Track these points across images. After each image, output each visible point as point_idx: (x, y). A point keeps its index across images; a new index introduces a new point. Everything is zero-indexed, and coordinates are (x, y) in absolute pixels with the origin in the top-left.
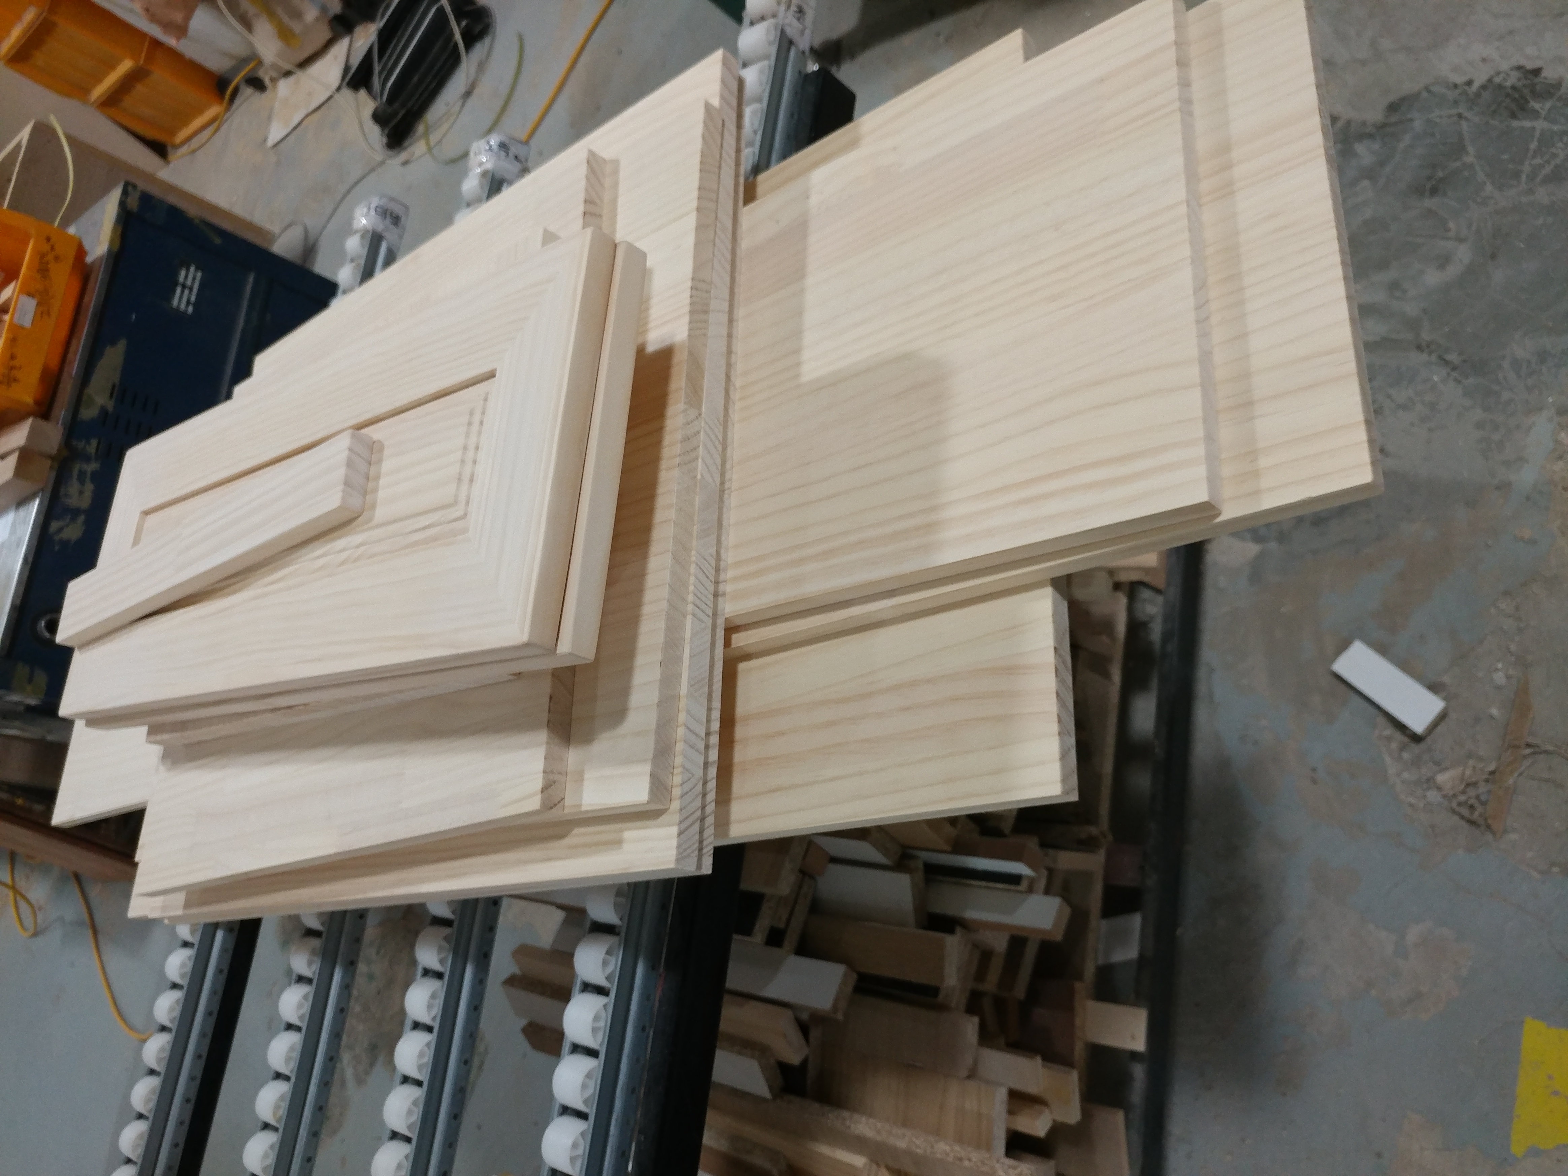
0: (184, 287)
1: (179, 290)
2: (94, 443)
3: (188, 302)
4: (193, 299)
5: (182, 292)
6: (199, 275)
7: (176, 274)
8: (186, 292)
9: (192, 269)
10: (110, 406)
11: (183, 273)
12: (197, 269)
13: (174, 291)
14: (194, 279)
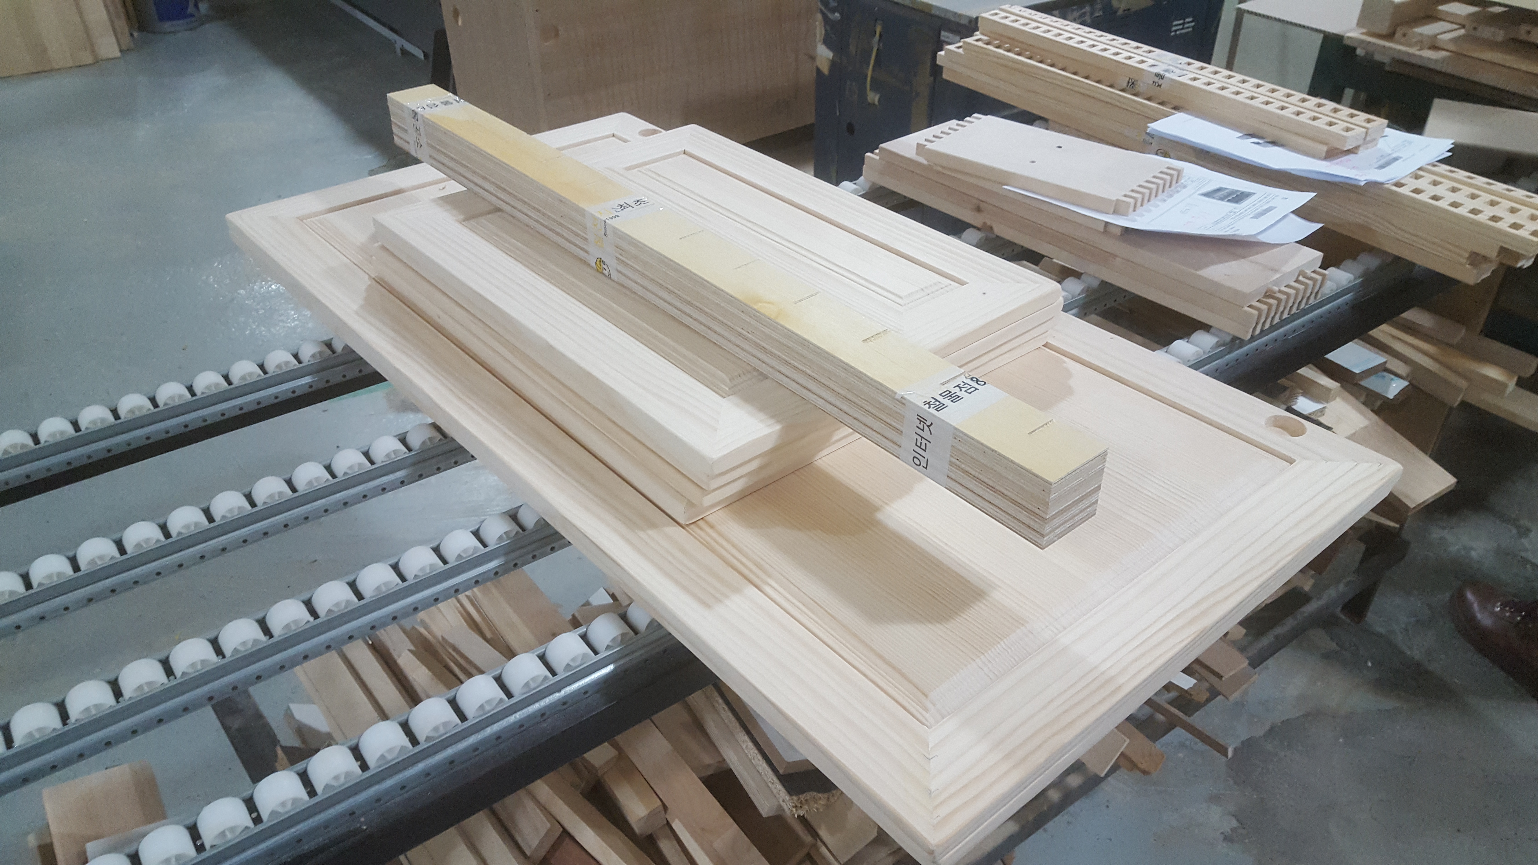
0: (1183, 24)
1: (1181, 22)
2: (1101, 13)
3: (1175, 31)
4: (1178, 33)
5: (1180, 24)
6: (1190, 29)
7: (1188, 17)
8: (1181, 27)
9: (1193, 24)
10: (1120, 12)
11: (1190, 20)
12: (1193, 27)
13: (1180, 20)
14: (1188, 28)
